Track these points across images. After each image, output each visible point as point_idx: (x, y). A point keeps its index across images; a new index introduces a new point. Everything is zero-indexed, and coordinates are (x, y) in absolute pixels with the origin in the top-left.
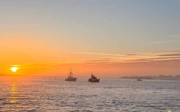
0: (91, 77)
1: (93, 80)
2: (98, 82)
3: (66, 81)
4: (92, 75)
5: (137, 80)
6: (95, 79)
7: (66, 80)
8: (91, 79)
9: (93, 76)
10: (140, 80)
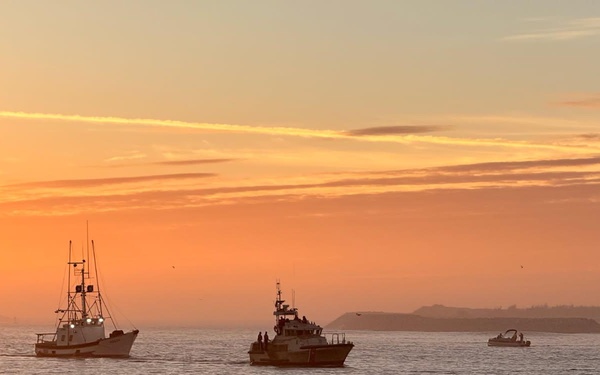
0: (274, 321)
1: (295, 345)
2: (340, 364)
3: (40, 355)
4: (282, 309)
5: (492, 343)
6: (313, 342)
7: (45, 350)
8: (272, 336)
9: (292, 312)
10: (512, 343)
